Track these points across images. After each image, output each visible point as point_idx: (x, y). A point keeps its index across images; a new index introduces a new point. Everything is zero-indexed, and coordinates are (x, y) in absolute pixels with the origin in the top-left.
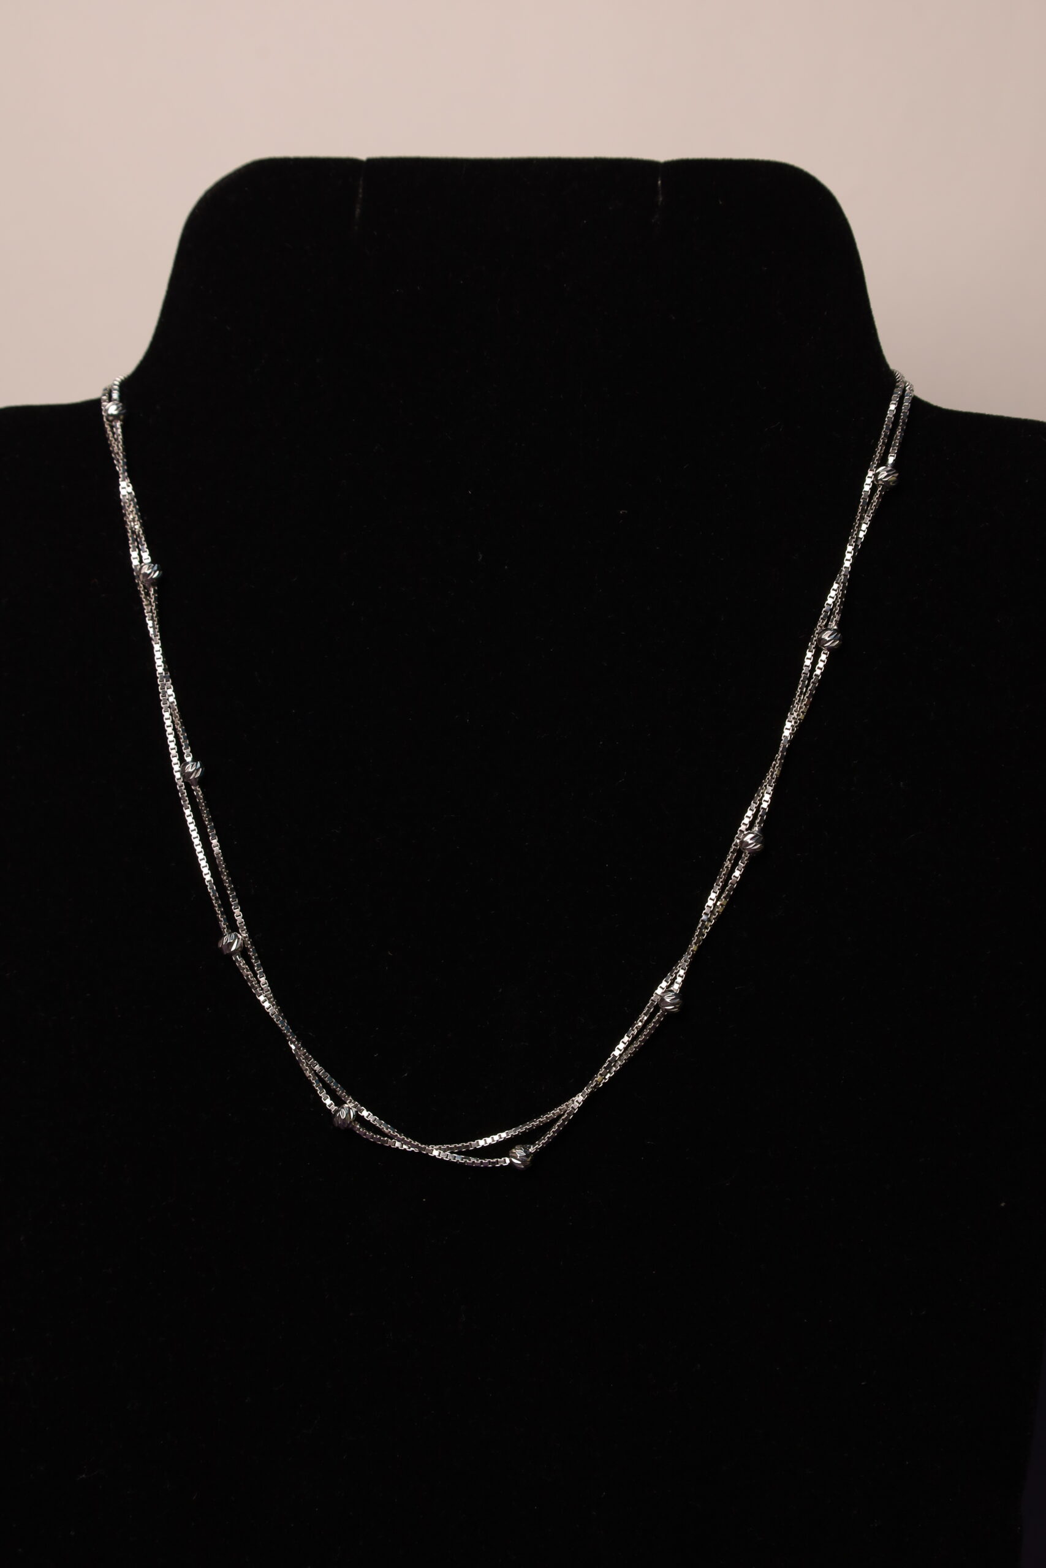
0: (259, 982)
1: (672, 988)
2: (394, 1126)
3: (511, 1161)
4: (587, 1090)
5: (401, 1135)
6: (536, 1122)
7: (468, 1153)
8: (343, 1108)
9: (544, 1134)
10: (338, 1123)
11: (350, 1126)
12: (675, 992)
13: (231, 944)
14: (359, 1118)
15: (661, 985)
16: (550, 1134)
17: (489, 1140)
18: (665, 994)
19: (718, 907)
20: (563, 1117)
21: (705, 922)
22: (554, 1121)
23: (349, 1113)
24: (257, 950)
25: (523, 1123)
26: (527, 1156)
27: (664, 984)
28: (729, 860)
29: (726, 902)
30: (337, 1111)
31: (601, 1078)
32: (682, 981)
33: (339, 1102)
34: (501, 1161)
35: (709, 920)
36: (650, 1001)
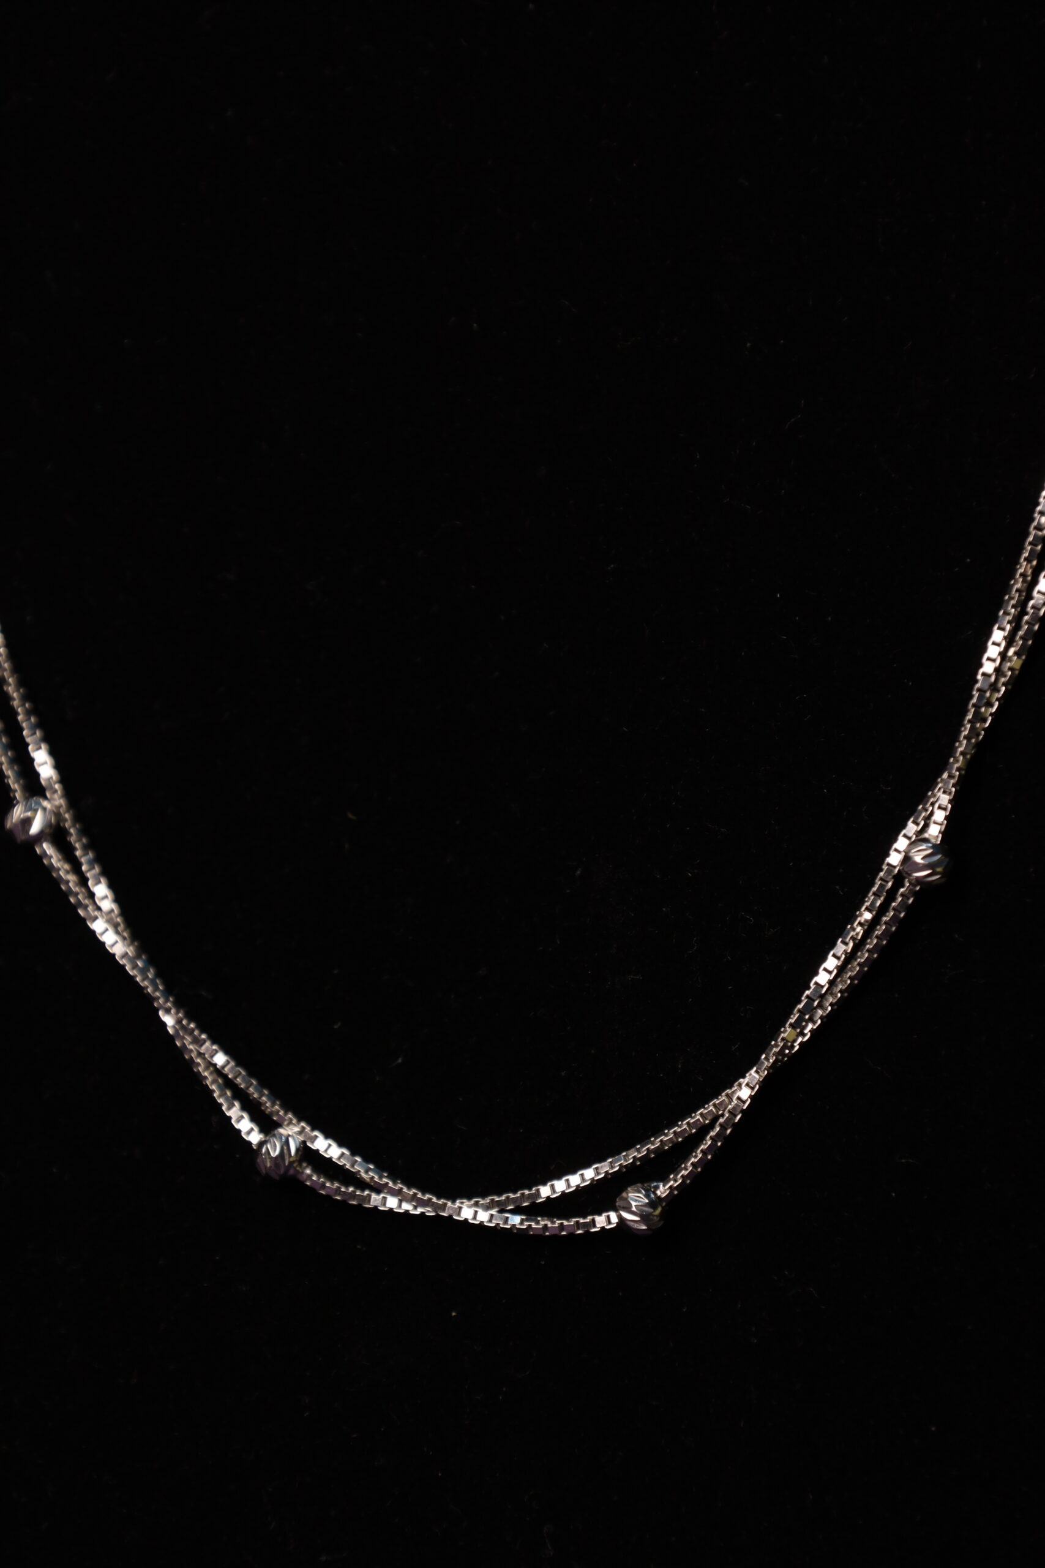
0: (92, 895)
1: (926, 835)
2: (381, 1168)
3: (620, 1217)
4: (768, 1060)
5: (395, 1183)
6: (669, 1135)
7: (534, 1210)
8: (274, 1135)
9: (686, 1158)
10: (266, 1167)
11: (292, 1172)
12: (933, 841)
13: (27, 822)
14: (308, 1155)
16: (686, 1169)
17: (575, 1180)
18: (911, 846)
19: (1010, 660)
20: (712, 1134)
21: (985, 692)
22: (703, 1130)
23: (287, 1143)
24: (83, 832)
25: (643, 1140)
26: (653, 1204)
27: (911, 828)
28: (1021, 575)
29: (1020, 662)
30: (261, 1144)
31: (794, 1033)
32: (946, 818)
33: (267, 1125)
34: (601, 1221)
35: (994, 687)
36: (885, 867)
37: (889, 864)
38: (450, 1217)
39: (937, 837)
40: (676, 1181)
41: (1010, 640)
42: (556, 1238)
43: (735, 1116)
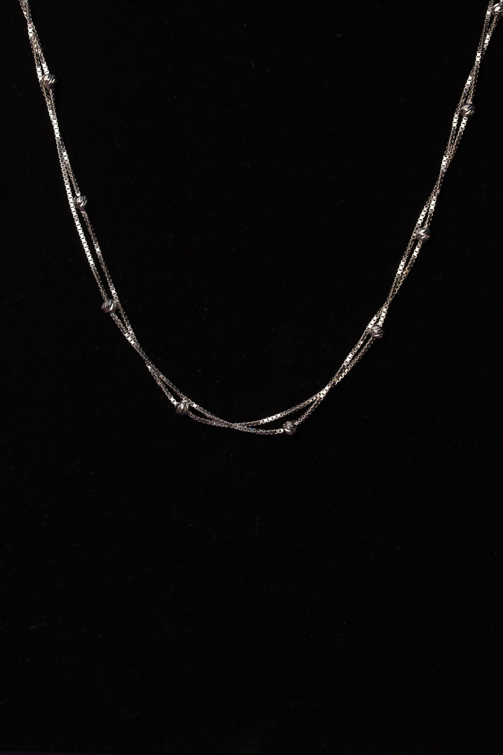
0: (127, 329)
1: (378, 324)
2: (212, 413)
3: (284, 430)
4: (329, 387)
5: (216, 418)
6: (298, 407)
7: (258, 427)
8: (182, 403)
9: (303, 413)
10: (179, 412)
11: (187, 413)
12: (380, 326)
13: (109, 306)
14: (191, 409)
15: (371, 323)
16: (307, 414)
17: (270, 419)
18: (374, 328)
19: (404, 275)
20: (315, 404)
21: (397, 284)
22: (309, 406)
23: (185, 405)
24: (125, 310)
25: (290, 408)
26: (294, 426)
27: (372, 322)
28: (410, 246)
29: (409, 271)
30: (178, 405)
31: (337, 379)
32: (384, 320)
33: (179, 400)
34: (278, 431)
35: (401, 278)
36: (367, 329)
37: (368, 328)
38: (233, 428)
39: (381, 325)
40: (301, 421)
41: (406, 265)
42: (264, 435)
43: (319, 402)
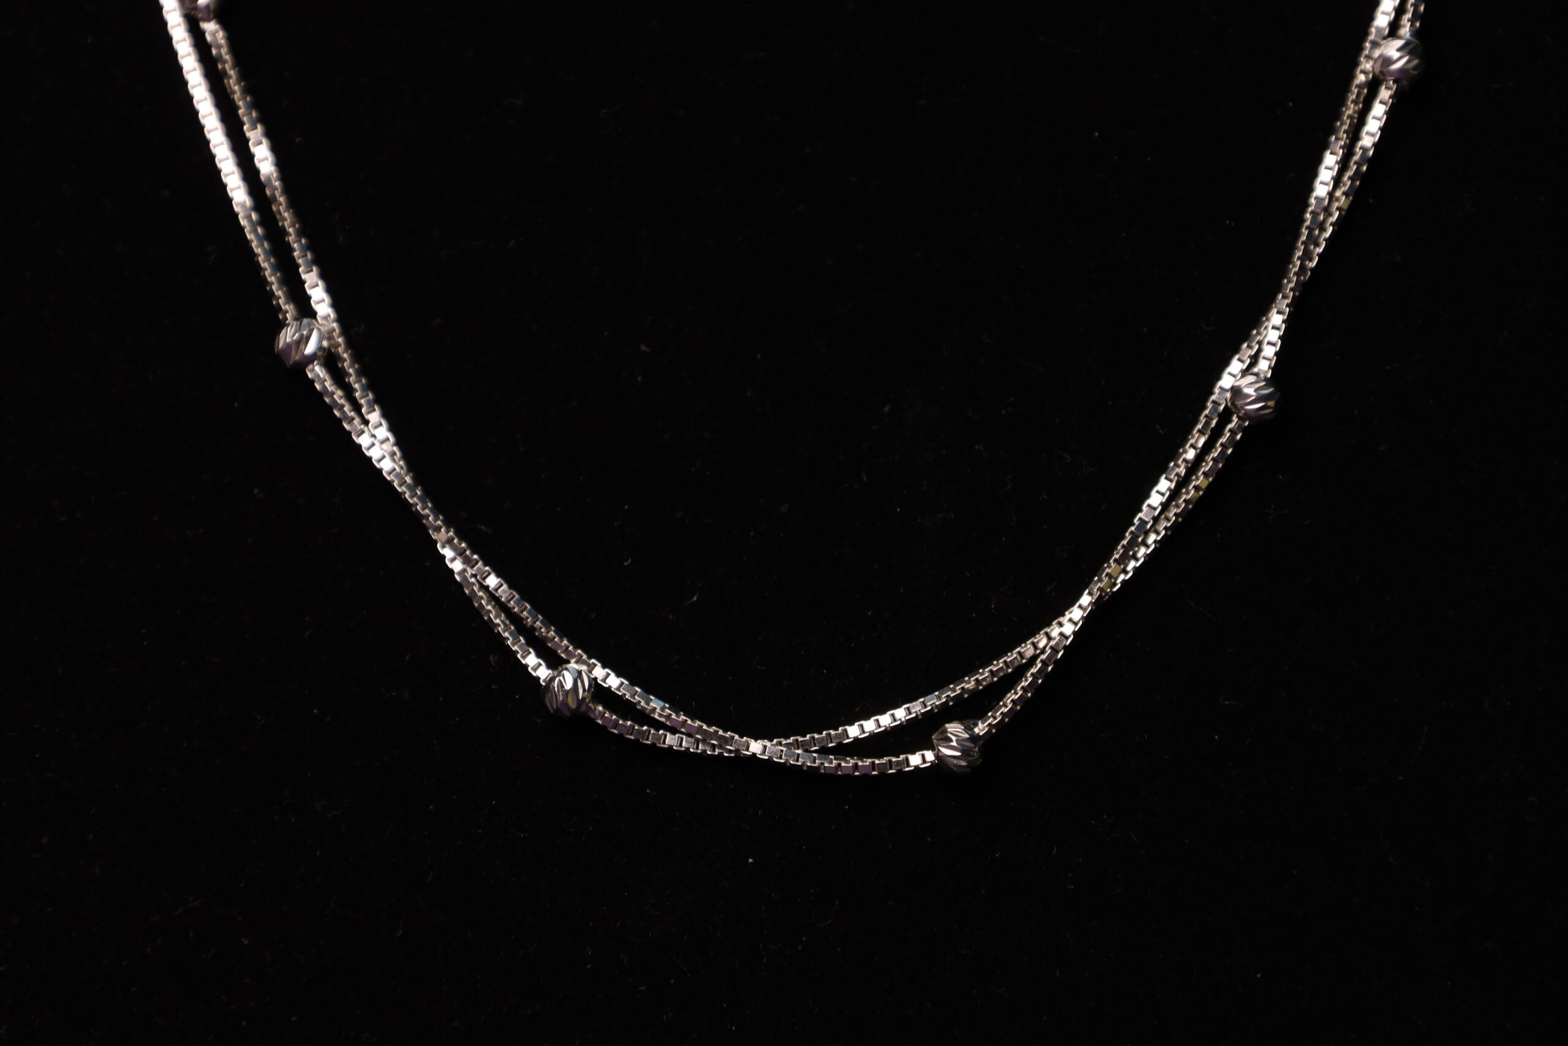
1: (1256, 370)
2: (675, 705)
3: (937, 756)
5: (694, 722)
6: (982, 676)
7: (843, 750)
8: (566, 669)
9: (1004, 696)
11: (583, 708)
12: (1262, 376)
13: (302, 342)
14: (600, 692)
19: (1338, 200)
20: (1040, 659)
23: (579, 682)
26: (972, 741)
27: (1235, 367)
28: (1353, 101)
30: (551, 680)
31: (1118, 568)
34: (915, 759)
35: (1327, 211)
36: (1217, 390)
37: (1220, 387)
38: (754, 756)
39: (1267, 371)
40: (995, 718)
41: (1342, 167)
42: (867, 777)
43: (1058, 652)
